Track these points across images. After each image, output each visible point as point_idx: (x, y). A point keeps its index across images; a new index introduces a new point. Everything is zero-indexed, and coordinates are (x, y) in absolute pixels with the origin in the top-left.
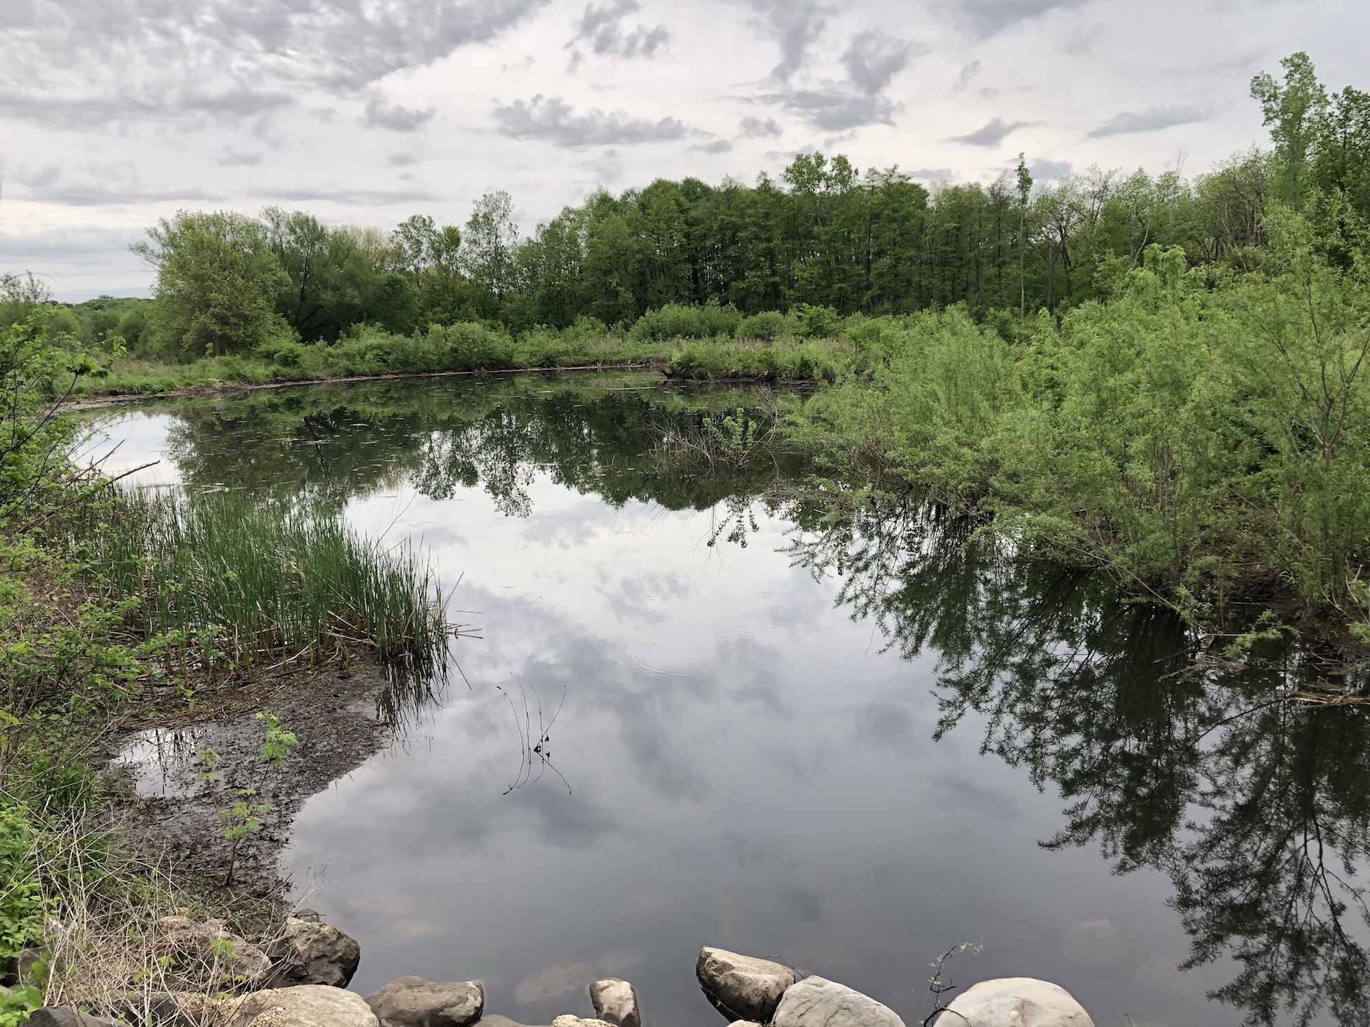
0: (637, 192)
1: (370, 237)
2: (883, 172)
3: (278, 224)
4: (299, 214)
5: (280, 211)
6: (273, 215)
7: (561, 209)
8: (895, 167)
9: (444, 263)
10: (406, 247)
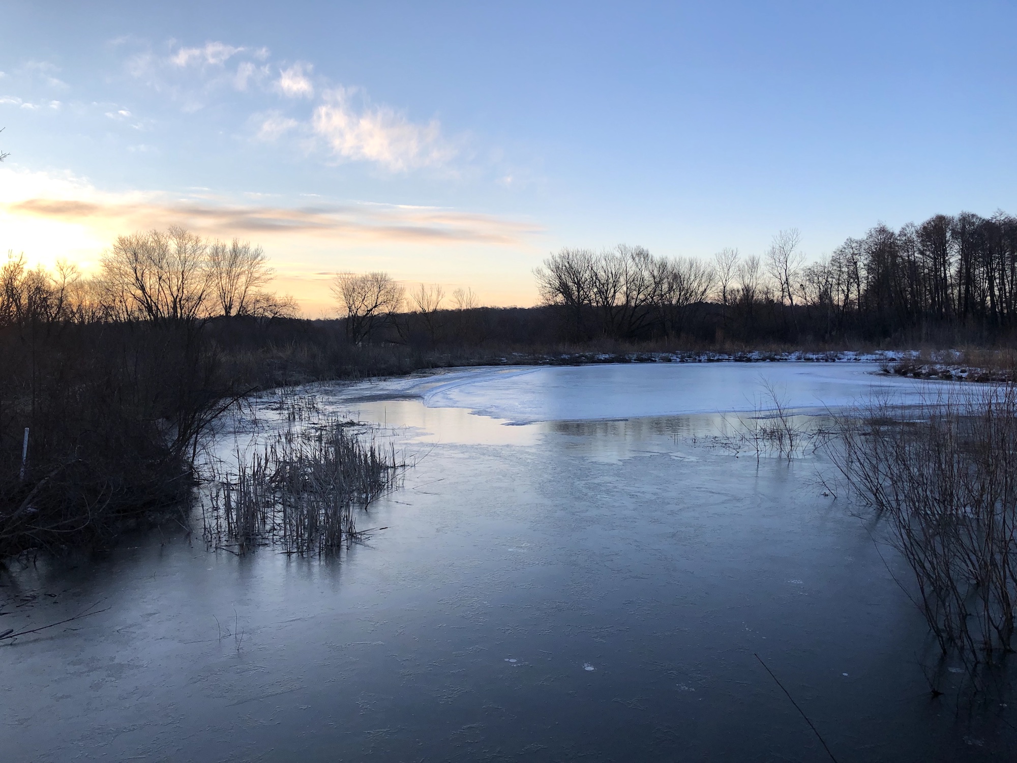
0: (916, 225)
3: (624, 254)
4: (638, 247)
5: (627, 246)
6: (623, 249)
7: (845, 240)
9: (747, 281)
10: (719, 270)
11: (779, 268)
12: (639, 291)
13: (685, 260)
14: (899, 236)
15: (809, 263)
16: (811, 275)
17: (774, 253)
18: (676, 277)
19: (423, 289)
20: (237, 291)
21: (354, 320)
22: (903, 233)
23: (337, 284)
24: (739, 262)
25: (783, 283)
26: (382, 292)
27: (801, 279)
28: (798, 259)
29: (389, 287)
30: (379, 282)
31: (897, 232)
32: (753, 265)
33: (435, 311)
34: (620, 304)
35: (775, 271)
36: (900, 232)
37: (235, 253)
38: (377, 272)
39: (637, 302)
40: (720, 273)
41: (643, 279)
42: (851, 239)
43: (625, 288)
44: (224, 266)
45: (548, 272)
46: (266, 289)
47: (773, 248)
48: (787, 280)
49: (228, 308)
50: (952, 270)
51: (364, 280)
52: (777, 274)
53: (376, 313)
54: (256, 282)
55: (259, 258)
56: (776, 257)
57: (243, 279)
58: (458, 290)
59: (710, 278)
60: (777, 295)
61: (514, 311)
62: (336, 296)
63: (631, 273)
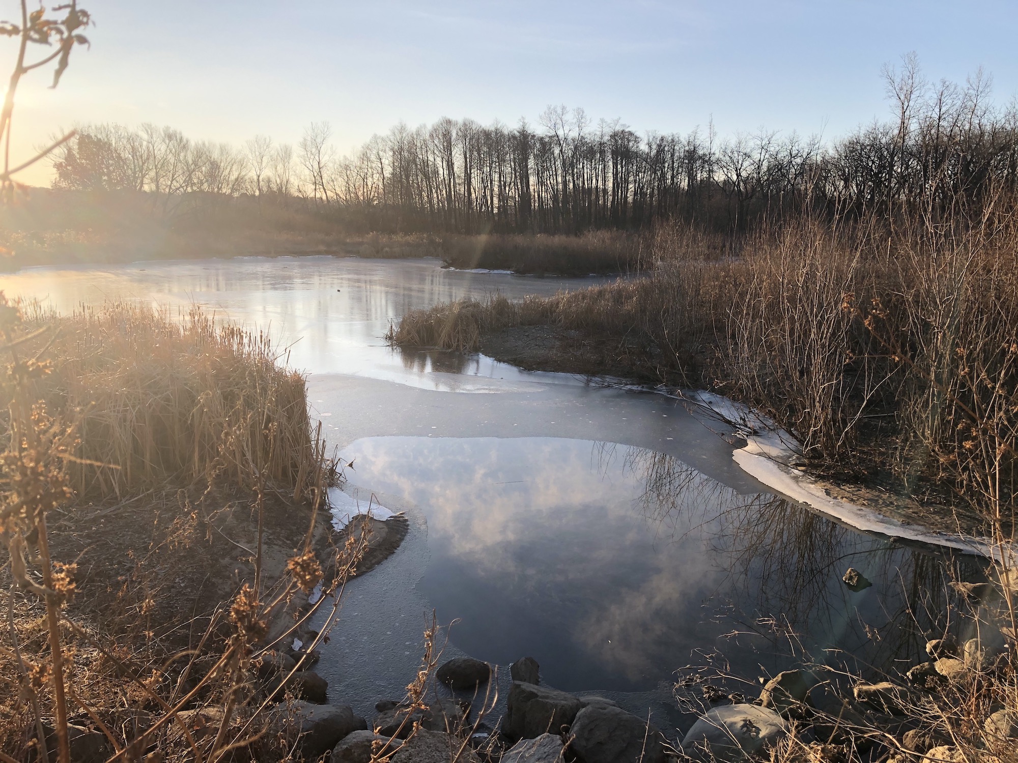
0: (428, 126)
1: (223, 150)
3: (152, 134)
4: (168, 128)
5: (153, 126)
6: (149, 129)
7: (371, 136)
9: (280, 172)
10: (251, 158)
11: (311, 161)
12: (173, 176)
15: (339, 157)
17: (306, 145)
24: (272, 152)
25: (316, 175)
28: (329, 152)
31: (414, 131)
32: (286, 155)
35: (307, 163)
36: (417, 132)
39: (172, 190)
40: (252, 161)
41: (175, 166)
42: (377, 136)
43: (152, 174)
47: (305, 140)
48: (320, 171)
52: (309, 166)
56: (309, 149)
59: (241, 164)
60: (310, 187)
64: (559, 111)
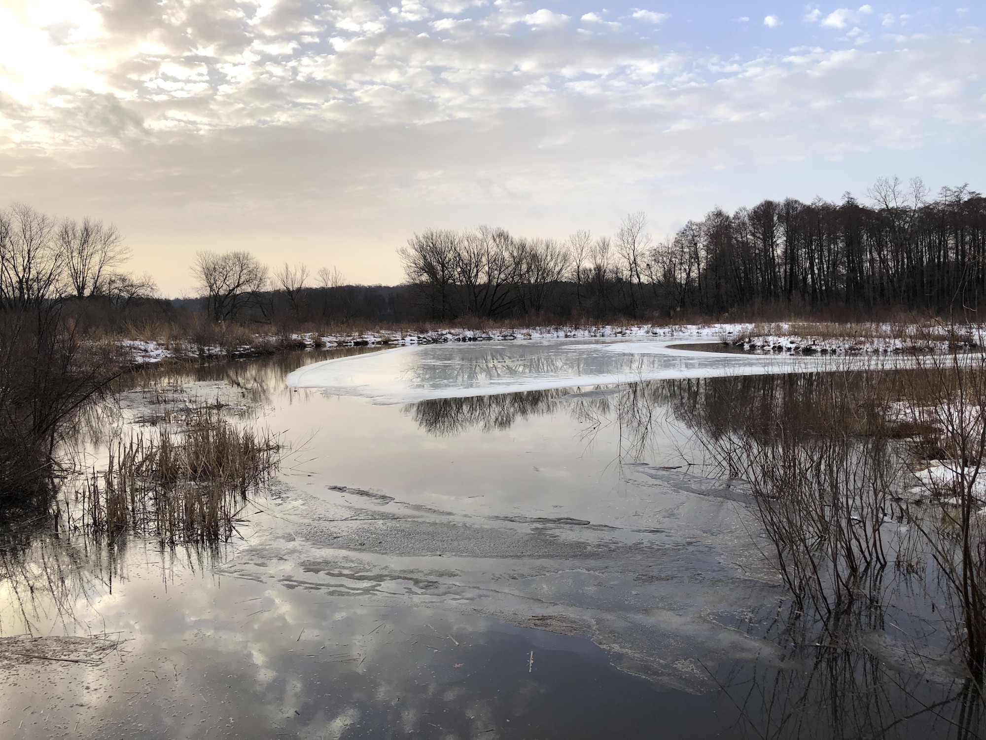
0: (748, 209)
1: (548, 245)
2: (954, 190)
3: (486, 235)
4: (499, 228)
5: (488, 227)
6: (484, 230)
7: (686, 223)
8: (966, 186)
9: (599, 261)
10: (573, 251)
11: (627, 248)
12: (500, 271)
13: (542, 241)
14: (733, 218)
15: (654, 245)
16: (657, 255)
17: (623, 235)
18: (535, 257)
19: (287, 268)
20: (90, 271)
21: (215, 300)
22: (736, 217)
23: (197, 262)
24: (592, 243)
25: (631, 263)
26: (245, 271)
27: (648, 259)
28: (645, 240)
29: (251, 266)
30: (241, 260)
31: (731, 215)
32: (604, 247)
33: (299, 289)
34: (482, 283)
35: (624, 252)
36: (734, 215)
37: (87, 232)
38: (239, 251)
39: (499, 281)
40: (574, 254)
41: (503, 260)
42: (691, 222)
43: (487, 268)
44: (76, 244)
45: (412, 252)
46: (122, 269)
47: (622, 230)
48: (635, 260)
49: (81, 289)
50: (779, 251)
51: (226, 259)
52: (626, 255)
53: (238, 292)
54: (111, 261)
55: (113, 237)
56: (625, 239)
57: (96, 259)
58: (323, 269)
59: (565, 258)
60: (626, 274)
61: (379, 288)
62: (196, 275)
63: (492, 253)
64: (892, 183)
